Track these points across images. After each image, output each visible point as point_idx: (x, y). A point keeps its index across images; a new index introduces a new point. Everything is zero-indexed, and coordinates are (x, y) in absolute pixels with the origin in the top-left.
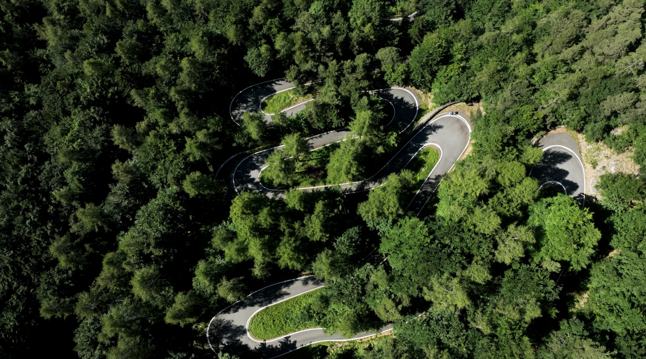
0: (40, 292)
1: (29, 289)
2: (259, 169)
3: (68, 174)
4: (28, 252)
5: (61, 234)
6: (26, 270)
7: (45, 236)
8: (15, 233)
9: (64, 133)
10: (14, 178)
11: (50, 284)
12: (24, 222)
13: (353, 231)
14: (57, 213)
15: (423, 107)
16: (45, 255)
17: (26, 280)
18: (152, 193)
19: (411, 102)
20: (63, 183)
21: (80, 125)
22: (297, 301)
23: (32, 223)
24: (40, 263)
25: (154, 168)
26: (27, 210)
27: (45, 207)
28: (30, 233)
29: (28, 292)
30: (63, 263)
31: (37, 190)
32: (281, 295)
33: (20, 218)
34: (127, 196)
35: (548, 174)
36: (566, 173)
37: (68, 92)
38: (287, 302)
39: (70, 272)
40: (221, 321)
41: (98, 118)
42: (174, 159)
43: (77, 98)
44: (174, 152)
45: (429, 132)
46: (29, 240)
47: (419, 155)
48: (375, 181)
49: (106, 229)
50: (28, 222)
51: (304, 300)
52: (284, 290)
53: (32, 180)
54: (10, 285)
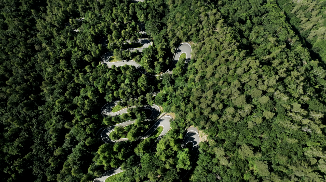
0: (47, 174)
1: (43, 172)
2: (109, 132)
3: (52, 137)
4: (43, 161)
5: (52, 156)
6: (42, 167)
7: (47, 157)
8: (39, 156)
9: (51, 124)
10: (37, 139)
11: (49, 171)
12: (41, 153)
13: (132, 157)
14: (50, 149)
15: (161, 111)
16: (47, 162)
17: (42, 170)
18: (77, 143)
19: (157, 109)
20: (51, 139)
21: (55, 122)
22: (119, 174)
23: (43, 153)
24: (46, 165)
25: (77, 135)
26: (42, 149)
27: (46, 147)
28: (43, 156)
29: (43, 173)
30: (52, 165)
31: (43, 142)
32: (114, 172)
33: (40, 152)
34: (70, 144)
35: (189, 139)
36: (194, 139)
37: (51, 111)
38: (116, 175)
39: (54, 167)
40: (97, 180)
41: (60, 119)
42: (83, 133)
43: (54, 112)
44: (83, 131)
45: (160, 121)
46: (43, 158)
47: (157, 129)
48: (144, 137)
49: (64, 154)
50: (42, 153)
51: (121, 174)
52: (115, 171)
53: (42, 139)
54: (39, 172)
